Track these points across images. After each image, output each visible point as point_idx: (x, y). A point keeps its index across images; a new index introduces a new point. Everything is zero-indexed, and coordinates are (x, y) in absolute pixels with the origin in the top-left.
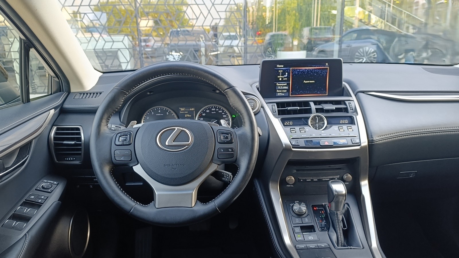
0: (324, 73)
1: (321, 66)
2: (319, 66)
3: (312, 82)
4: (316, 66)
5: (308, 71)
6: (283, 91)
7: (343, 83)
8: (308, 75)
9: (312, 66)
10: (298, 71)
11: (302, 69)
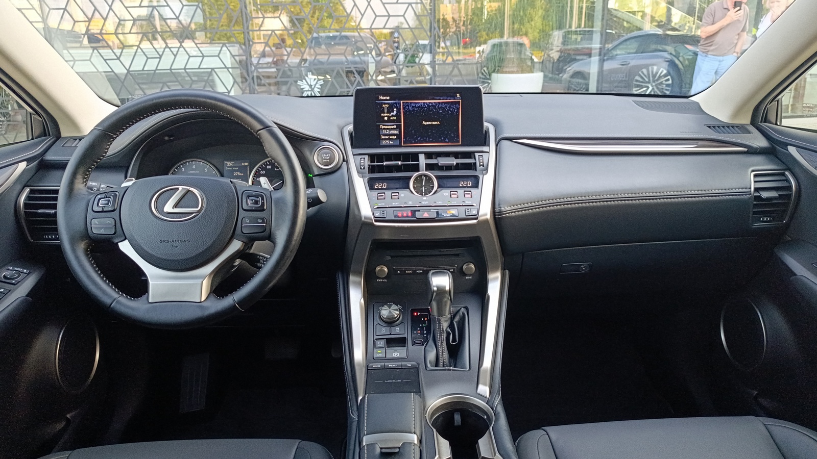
0: (455, 109)
1: (449, 98)
2: (446, 98)
3: (436, 123)
4: (441, 98)
5: (428, 105)
6: (390, 137)
7: (486, 124)
8: (429, 113)
9: (435, 98)
10: (413, 107)
11: (419, 103)
